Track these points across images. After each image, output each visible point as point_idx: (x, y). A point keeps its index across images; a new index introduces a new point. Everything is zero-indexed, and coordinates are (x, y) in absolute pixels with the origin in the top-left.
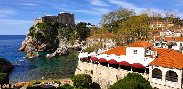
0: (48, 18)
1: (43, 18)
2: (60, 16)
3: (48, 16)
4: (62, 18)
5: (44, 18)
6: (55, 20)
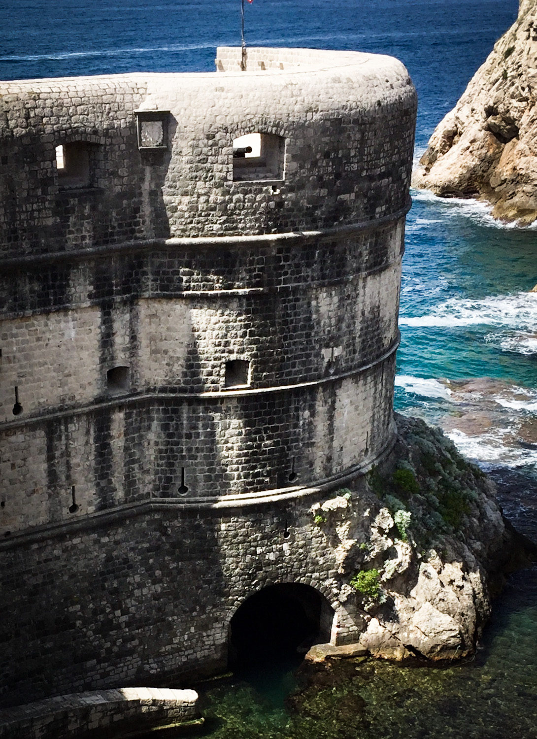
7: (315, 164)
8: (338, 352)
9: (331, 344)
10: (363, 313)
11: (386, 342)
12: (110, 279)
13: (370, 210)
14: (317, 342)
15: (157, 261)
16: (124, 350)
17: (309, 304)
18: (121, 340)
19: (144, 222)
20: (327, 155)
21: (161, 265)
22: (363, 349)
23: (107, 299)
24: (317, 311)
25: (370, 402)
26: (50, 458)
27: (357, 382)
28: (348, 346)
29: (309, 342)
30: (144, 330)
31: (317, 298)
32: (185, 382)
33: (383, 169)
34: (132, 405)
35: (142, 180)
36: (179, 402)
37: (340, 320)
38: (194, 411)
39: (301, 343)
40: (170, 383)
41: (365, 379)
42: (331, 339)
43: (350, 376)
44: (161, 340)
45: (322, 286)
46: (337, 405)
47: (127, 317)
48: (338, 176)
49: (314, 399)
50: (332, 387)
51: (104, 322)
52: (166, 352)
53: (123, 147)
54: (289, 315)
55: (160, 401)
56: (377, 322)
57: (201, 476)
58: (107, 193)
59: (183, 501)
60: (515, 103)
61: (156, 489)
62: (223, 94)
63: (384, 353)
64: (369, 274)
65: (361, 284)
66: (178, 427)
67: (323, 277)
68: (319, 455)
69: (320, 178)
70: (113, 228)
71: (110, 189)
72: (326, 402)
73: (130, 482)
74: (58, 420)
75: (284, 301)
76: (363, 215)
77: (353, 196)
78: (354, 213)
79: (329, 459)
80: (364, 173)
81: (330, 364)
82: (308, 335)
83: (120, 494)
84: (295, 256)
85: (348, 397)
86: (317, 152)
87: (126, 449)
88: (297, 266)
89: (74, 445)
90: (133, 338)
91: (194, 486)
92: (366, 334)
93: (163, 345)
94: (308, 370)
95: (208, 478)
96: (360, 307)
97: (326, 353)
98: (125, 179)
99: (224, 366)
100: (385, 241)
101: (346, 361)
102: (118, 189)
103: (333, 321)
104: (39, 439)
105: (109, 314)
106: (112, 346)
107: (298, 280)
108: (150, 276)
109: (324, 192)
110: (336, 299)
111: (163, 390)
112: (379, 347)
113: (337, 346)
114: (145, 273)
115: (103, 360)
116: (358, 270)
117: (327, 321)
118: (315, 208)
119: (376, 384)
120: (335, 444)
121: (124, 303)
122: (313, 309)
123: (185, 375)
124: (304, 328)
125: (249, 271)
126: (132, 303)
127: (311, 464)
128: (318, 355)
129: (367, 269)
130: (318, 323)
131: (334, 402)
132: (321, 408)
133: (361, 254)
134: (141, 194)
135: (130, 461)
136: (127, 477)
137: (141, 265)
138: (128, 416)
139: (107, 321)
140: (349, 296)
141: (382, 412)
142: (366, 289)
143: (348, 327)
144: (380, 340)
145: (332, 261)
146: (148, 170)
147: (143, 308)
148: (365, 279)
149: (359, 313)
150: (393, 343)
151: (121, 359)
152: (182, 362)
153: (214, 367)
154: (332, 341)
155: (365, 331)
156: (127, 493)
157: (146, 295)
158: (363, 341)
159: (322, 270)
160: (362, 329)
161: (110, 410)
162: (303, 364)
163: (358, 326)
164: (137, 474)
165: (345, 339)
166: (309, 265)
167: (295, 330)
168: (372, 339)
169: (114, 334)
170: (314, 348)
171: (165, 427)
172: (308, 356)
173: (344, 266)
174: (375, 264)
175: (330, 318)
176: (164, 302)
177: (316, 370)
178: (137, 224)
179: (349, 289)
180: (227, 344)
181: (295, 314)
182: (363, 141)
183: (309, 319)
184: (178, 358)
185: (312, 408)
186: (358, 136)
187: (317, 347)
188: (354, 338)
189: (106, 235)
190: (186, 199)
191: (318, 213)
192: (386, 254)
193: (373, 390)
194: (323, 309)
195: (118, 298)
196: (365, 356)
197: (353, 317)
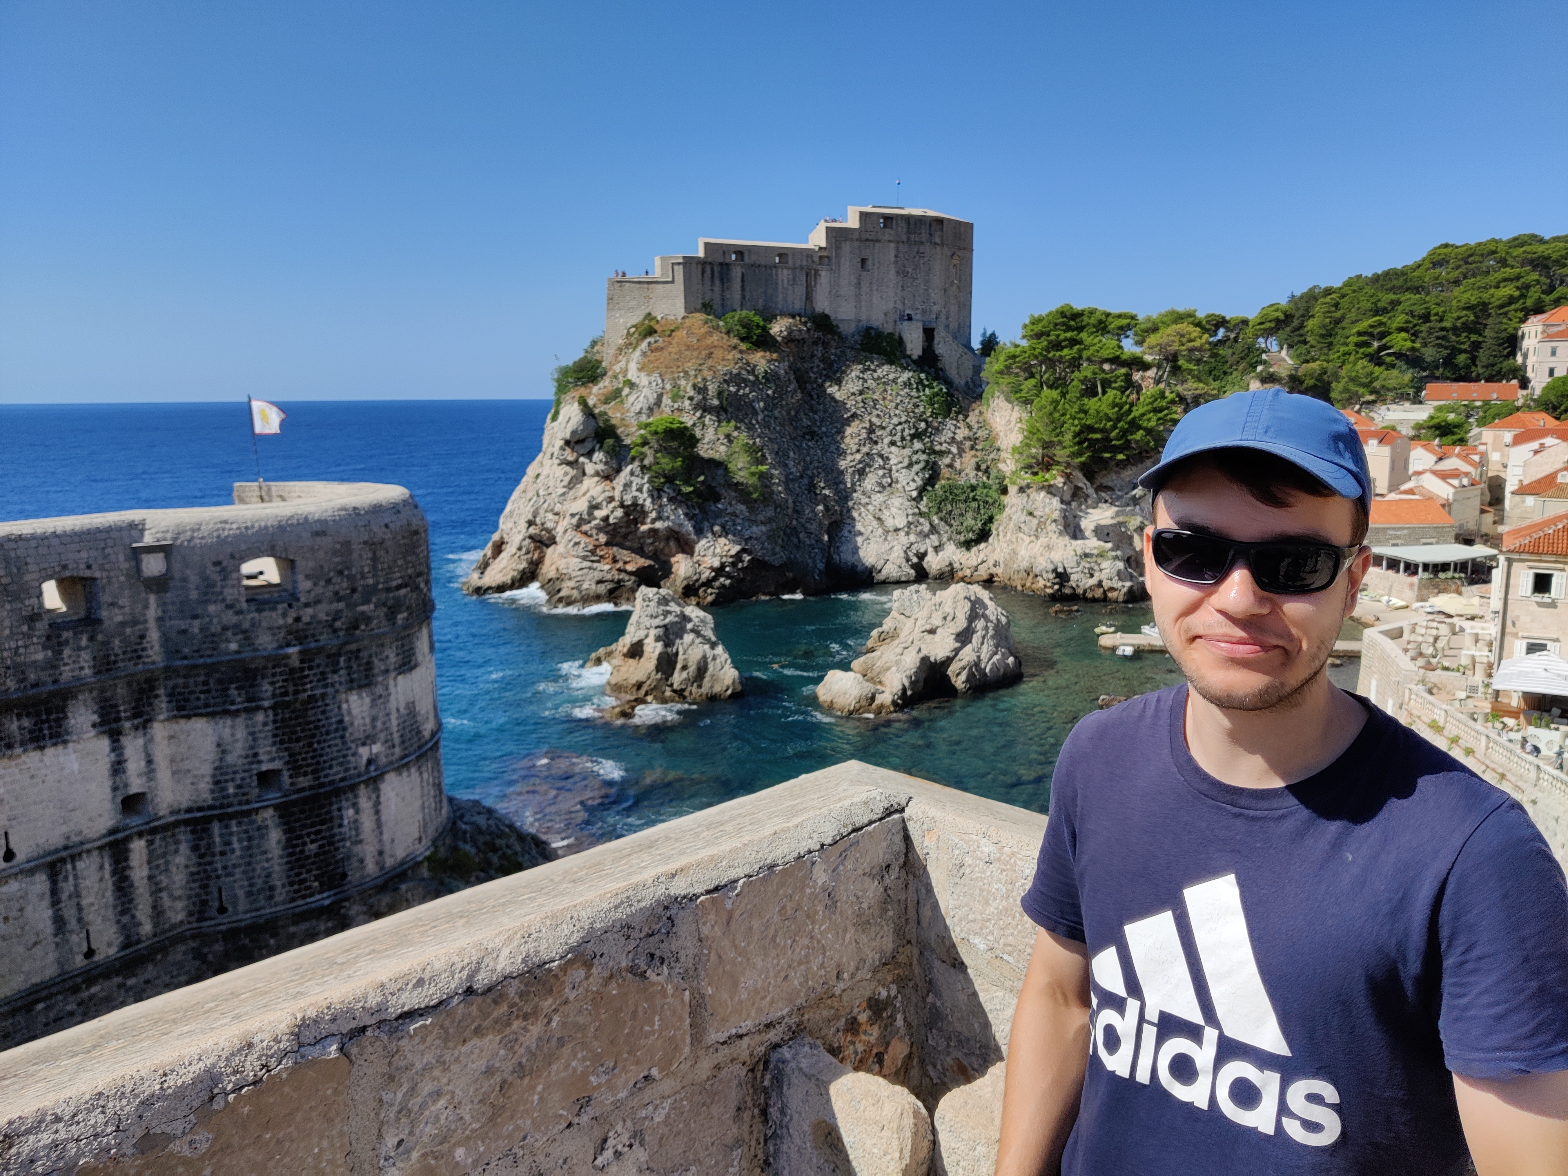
0: (737, 272)
1: (688, 262)
2: (846, 248)
3: (740, 252)
4: (863, 261)
5: (702, 263)
6: (800, 291)
7: (329, 581)
8: (376, 748)
9: (368, 742)
10: (398, 710)
11: (427, 734)
12: (116, 706)
13: (391, 617)
14: (352, 742)
15: (170, 683)
16: (139, 775)
17: (340, 708)
18: (134, 765)
19: (152, 648)
20: (340, 573)
21: (175, 687)
22: (403, 742)
23: (114, 726)
24: (349, 713)
25: (418, 791)
26: (55, 902)
27: (400, 774)
28: (386, 742)
29: (344, 743)
30: (162, 752)
31: (347, 701)
32: (214, 799)
33: (400, 581)
34: (154, 831)
35: (146, 607)
36: (208, 820)
37: (374, 719)
38: (227, 827)
39: (336, 745)
40: (196, 802)
41: (408, 770)
42: (367, 737)
43: (392, 770)
44: (182, 760)
45: (351, 689)
46: (382, 799)
47: (141, 741)
48: (354, 590)
49: (356, 796)
50: (374, 781)
51: (113, 750)
52: (189, 771)
53: (122, 579)
54: (319, 720)
55: (186, 822)
56: (414, 716)
57: (241, 893)
58: (107, 623)
59: (224, 922)
60: (550, 516)
61: (191, 914)
62: (227, 526)
63: (427, 743)
64: (399, 674)
65: (391, 683)
66: (209, 846)
67: (352, 681)
68: (368, 851)
69: (336, 593)
70: (116, 655)
71: (111, 618)
72: (369, 798)
73: (157, 912)
74: (63, 860)
75: (312, 708)
76: (384, 623)
77: (372, 606)
78: (375, 621)
79: (381, 853)
80: (381, 586)
81: (370, 762)
82: (342, 737)
83: (147, 928)
84: (318, 666)
85: (393, 790)
86: (330, 571)
87: (150, 878)
88: (323, 673)
89: (85, 884)
90: (150, 762)
91: (235, 904)
92: (404, 728)
93: (186, 765)
94: (346, 770)
95: (249, 894)
96: (392, 705)
97: (364, 752)
98: (127, 610)
99: (255, 778)
100: (411, 642)
101: (387, 756)
102: (120, 618)
103: (368, 720)
104: (41, 882)
105: (118, 741)
106: (124, 772)
107: (325, 686)
108: (164, 699)
109: (341, 605)
110: (367, 700)
111: (189, 810)
112: (419, 739)
113: (374, 743)
114: (157, 696)
115: (115, 789)
116: (387, 671)
117: (361, 721)
118: (334, 620)
119: (421, 773)
120: (386, 837)
121: (136, 728)
122: (344, 712)
123: (212, 791)
124: (336, 730)
125: (272, 683)
126: (145, 728)
127: (362, 861)
128: (355, 754)
129: (395, 669)
130: (352, 724)
131: (378, 797)
132: (365, 803)
133: (387, 657)
134: (146, 621)
135: (156, 890)
136: (154, 907)
137: (152, 689)
138: (150, 843)
139: (117, 747)
140: (380, 696)
141: (431, 800)
142: (399, 688)
143: (384, 723)
144: (419, 732)
145: (359, 666)
146: (152, 598)
147: (159, 730)
148: (395, 679)
149: (394, 711)
150: (433, 734)
151: (136, 785)
152: (208, 779)
153: (243, 779)
154: (368, 739)
155: (402, 727)
156: (156, 925)
157: (162, 717)
158: (402, 736)
159: (349, 674)
160: (398, 725)
161: (128, 839)
162: (341, 764)
163: (394, 722)
164: (166, 902)
165: (382, 736)
166: (335, 672)
167: (328, 733)
168: (410, 732)
169: (125, 761)
170: (349, 748)
171: (195, 848)
172: (345, 756)
173: (371, 669)
174: (404, 664)
175: (363, 718)
176: (182, 722)
177: (355, 768)
178: (144, 649)
179: (379, 690)
180: (256, 755)
181: (327, 718)
182: (375, 559)
183: (341, 721)
184: (203, 776)
185: (355, 805)
186: (370, 555)
187: (353, 746)
188: (391, 734)
189: (108, 663)
190: (196, 623)
191: (338, 624)
192: (414, 654)
193: (419, 780)
194: (355, 711)
195: (127, 725)
196: (406, 749)
197: (388, 715)
